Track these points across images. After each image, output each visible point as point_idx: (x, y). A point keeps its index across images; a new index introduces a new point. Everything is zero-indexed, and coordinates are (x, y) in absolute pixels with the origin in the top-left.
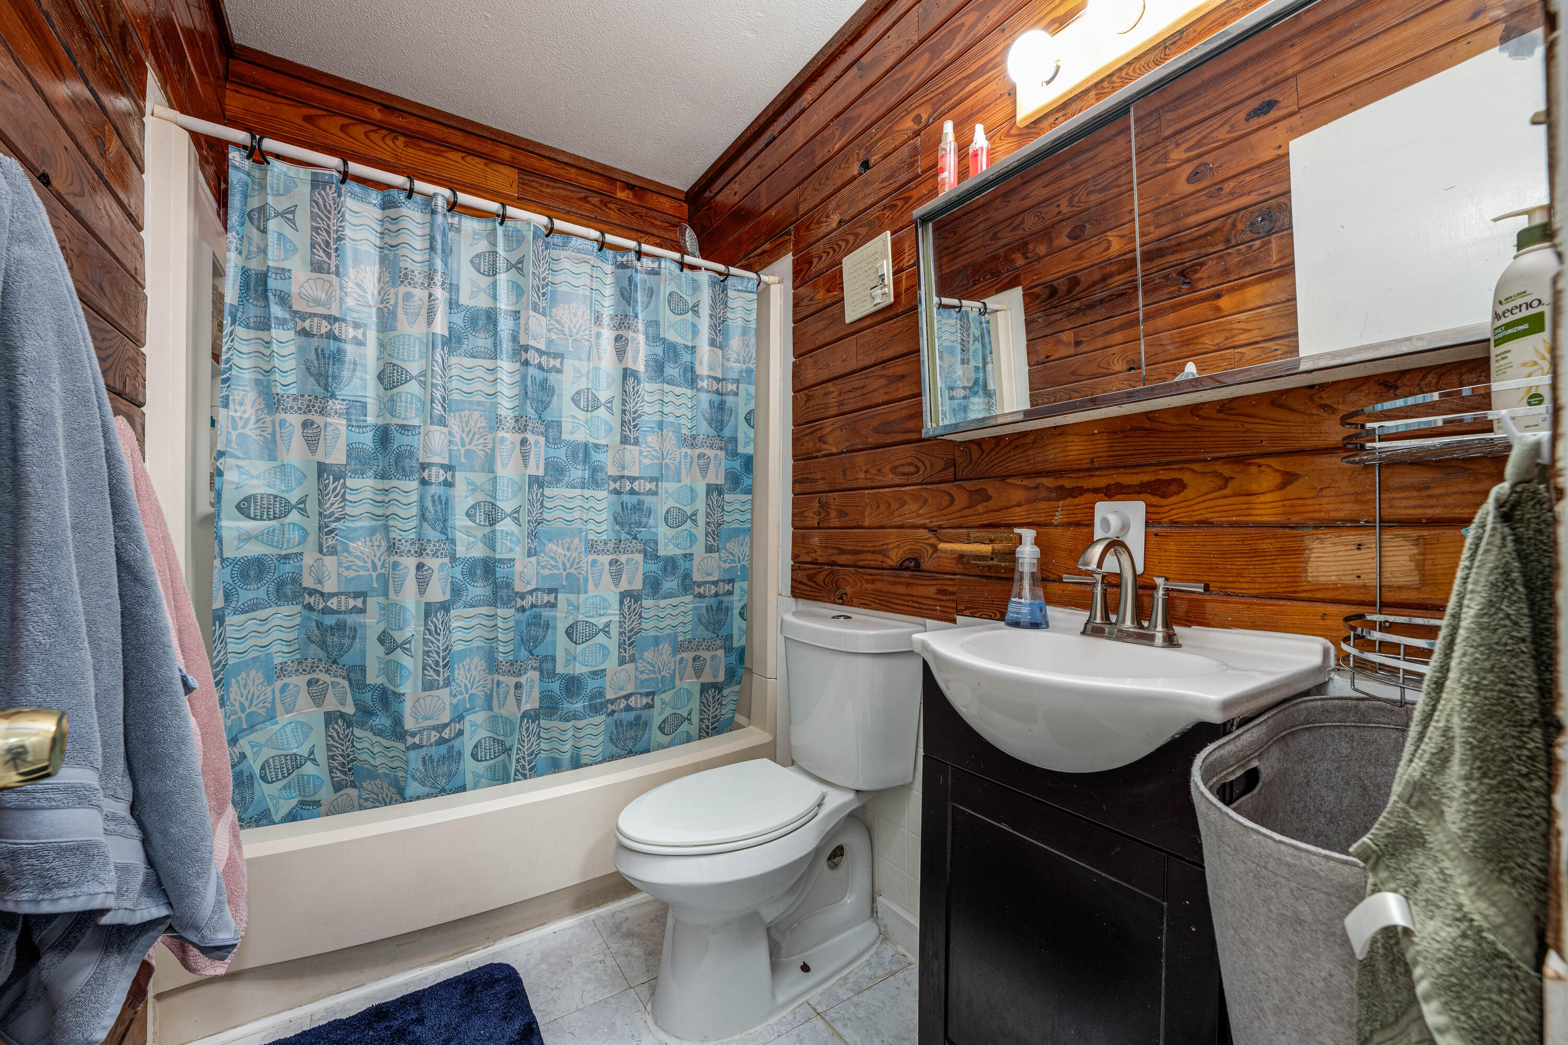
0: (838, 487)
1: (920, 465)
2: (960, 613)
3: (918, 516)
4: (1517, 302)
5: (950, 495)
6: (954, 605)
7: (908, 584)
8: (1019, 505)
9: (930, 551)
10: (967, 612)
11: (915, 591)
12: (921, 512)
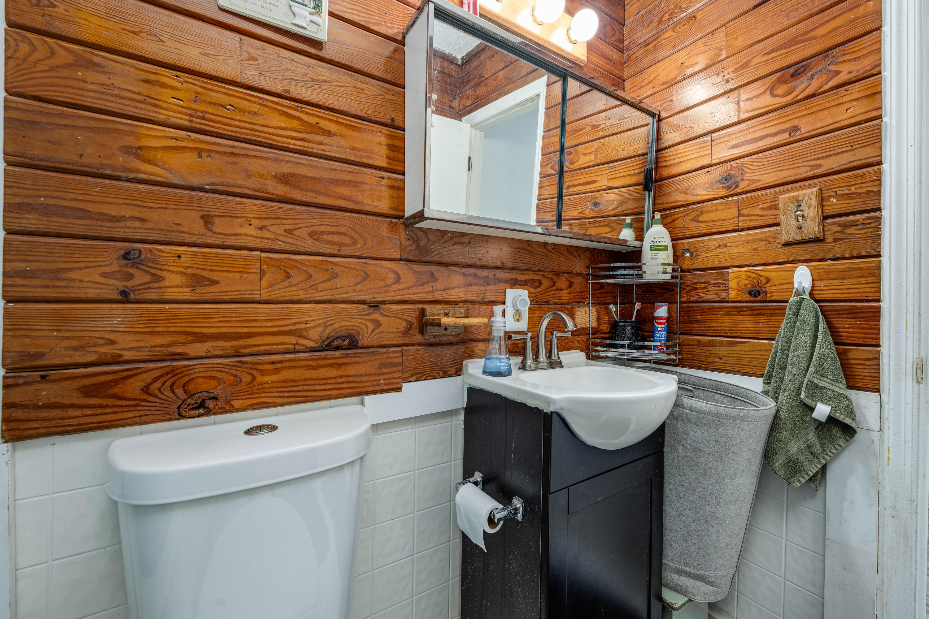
0: (189, 239)
1: (356, 236)
2: (407, 380)
3: (355, 291)
4: (662, 240)
5: (395, 273)
6: (400, 375)
7: (339, 365)
8: (458, 287)
9: (371, 326)
10: (414, 378)
11: (350, 370)
12: (359, 287)
